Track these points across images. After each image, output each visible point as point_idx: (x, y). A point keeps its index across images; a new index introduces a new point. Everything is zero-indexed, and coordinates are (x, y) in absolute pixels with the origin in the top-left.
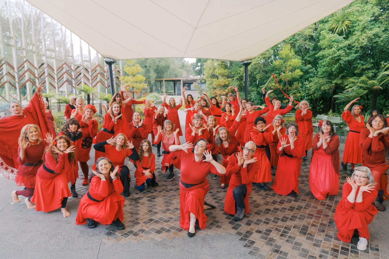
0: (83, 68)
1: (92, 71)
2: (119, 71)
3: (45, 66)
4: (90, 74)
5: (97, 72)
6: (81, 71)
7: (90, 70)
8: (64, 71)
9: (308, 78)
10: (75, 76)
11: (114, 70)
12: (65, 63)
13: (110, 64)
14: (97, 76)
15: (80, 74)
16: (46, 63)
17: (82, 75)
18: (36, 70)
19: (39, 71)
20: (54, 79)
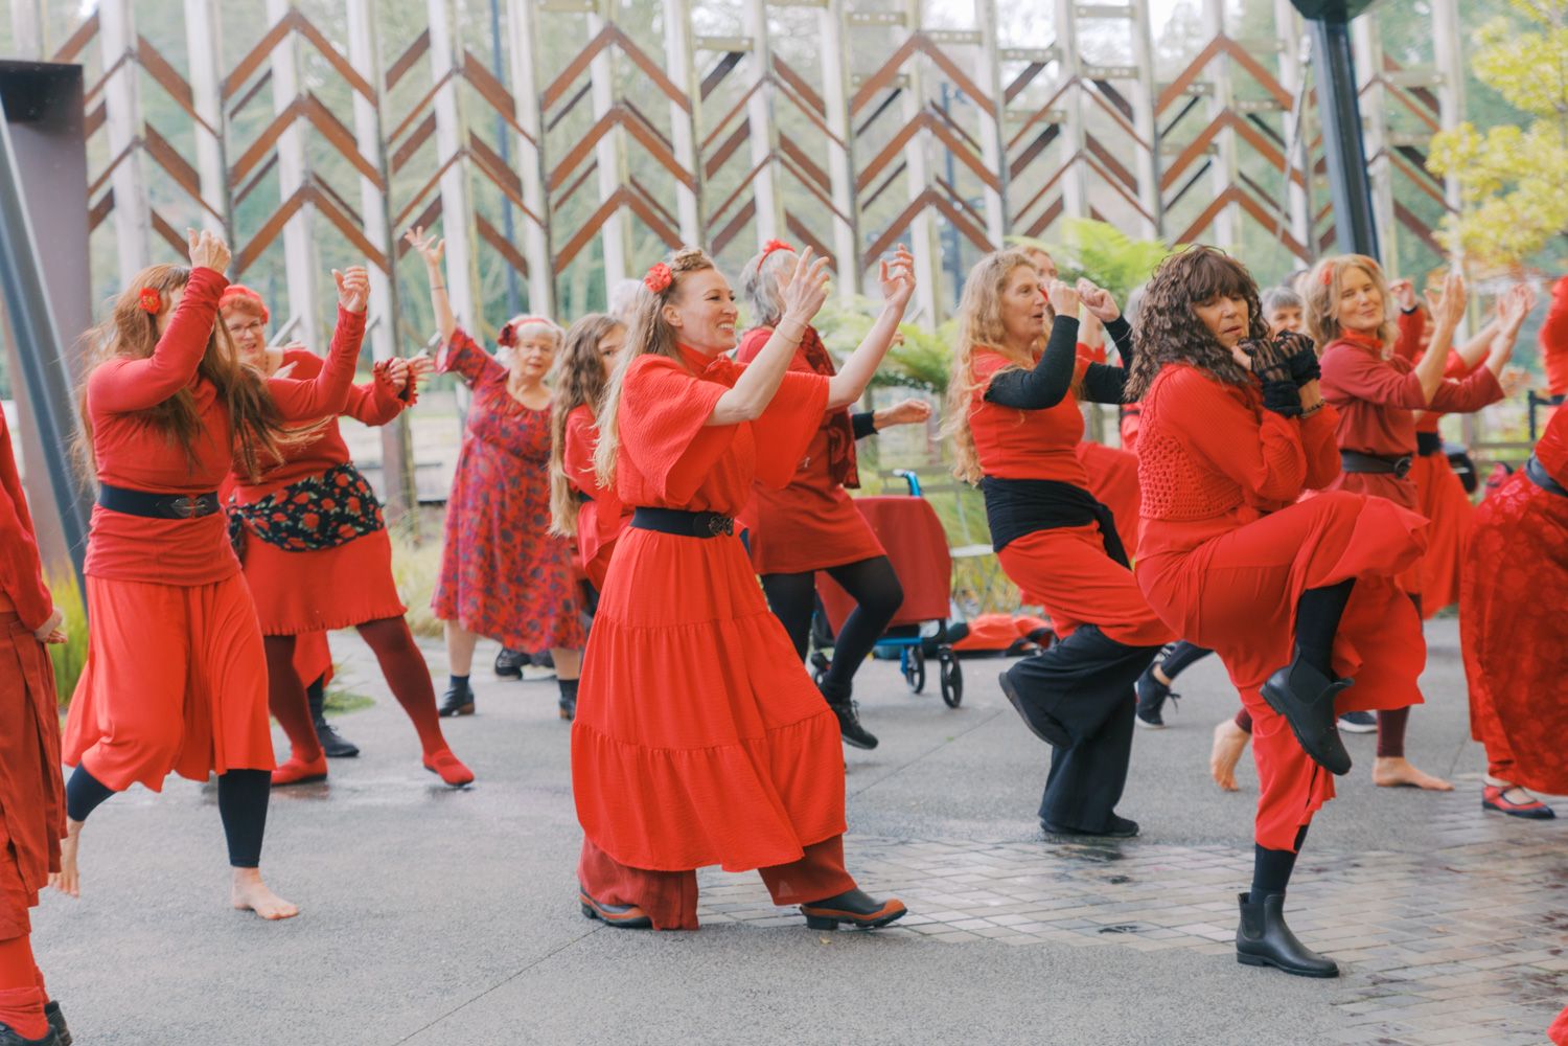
0: (1073, 80)
1: (1157, 108)
2: (1425, 95)
3: (753, 68)
4: (1143, 127)
5: (1209, 111)
6: (1060, 103)
7: (1138, 96)
8: (909, 106)
10: (1002, 151)
11: (1376, 79)
12: (921, 42)
14: (1204, 143)
15: (1052, 132)
16: (758, 45)
17: (1066, 145)
18: (677, 114)
19: (710, 114)
20: (825, 182)
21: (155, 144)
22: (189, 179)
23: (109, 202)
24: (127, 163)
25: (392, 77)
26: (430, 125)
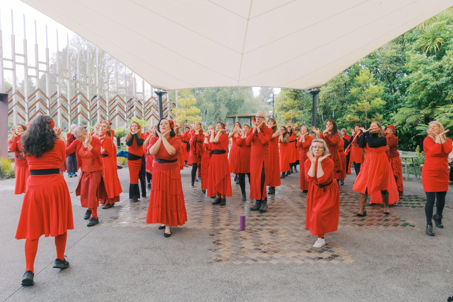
0: (135, 101)
1: (145, 105)
2: (174, 104)
3: (97, 98)
4: (143, 107)
5: (151, 105)
6: (134, 103)
7: (143, 103)
8: (116, 103)
9: (396, 109)
10: (127, 109)
11: (169, 102)
12: (118, 96)
13: (160, 94)
14: (150, 109)
15: (133, 107)
16: (98, 95)
17: (134, 108)
18: (88, 103)
19: (91, 103)
20: (106, 112)
21: (19, 103)
22: (24, 108)
23: (12, 111)
24: (14, 106)
25: (51, 97)
26: (56, 103)
